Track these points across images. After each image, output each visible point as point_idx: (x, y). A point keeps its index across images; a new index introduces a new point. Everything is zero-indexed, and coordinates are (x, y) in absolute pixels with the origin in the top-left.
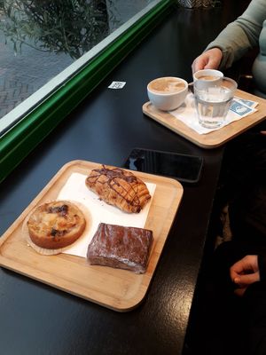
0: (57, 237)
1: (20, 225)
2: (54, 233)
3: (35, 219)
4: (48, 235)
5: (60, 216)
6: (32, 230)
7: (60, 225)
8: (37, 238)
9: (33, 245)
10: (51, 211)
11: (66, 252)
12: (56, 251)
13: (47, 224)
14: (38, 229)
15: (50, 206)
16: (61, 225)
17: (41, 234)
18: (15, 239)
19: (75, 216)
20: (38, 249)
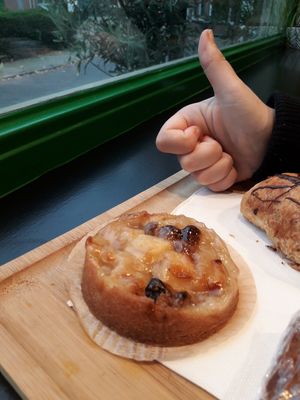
0: (161, 305)
1: (68, 247)
2: (155, 289)
3: (111, 237)
4: (137, 291)
5: (175, 249)
6: (94, 262)
7: (176, 272)
8: (101, 288)
9: (82, 308)
10: (153, 231)
11: (173, 365)
12: (144, 352)
13: (139, 257)
14: (109, 263)
15: (153, 220)
16: (178, 273)
17: (116, 281)
18: (42, 278)
19: (219, 261)
20: (92, 324)
